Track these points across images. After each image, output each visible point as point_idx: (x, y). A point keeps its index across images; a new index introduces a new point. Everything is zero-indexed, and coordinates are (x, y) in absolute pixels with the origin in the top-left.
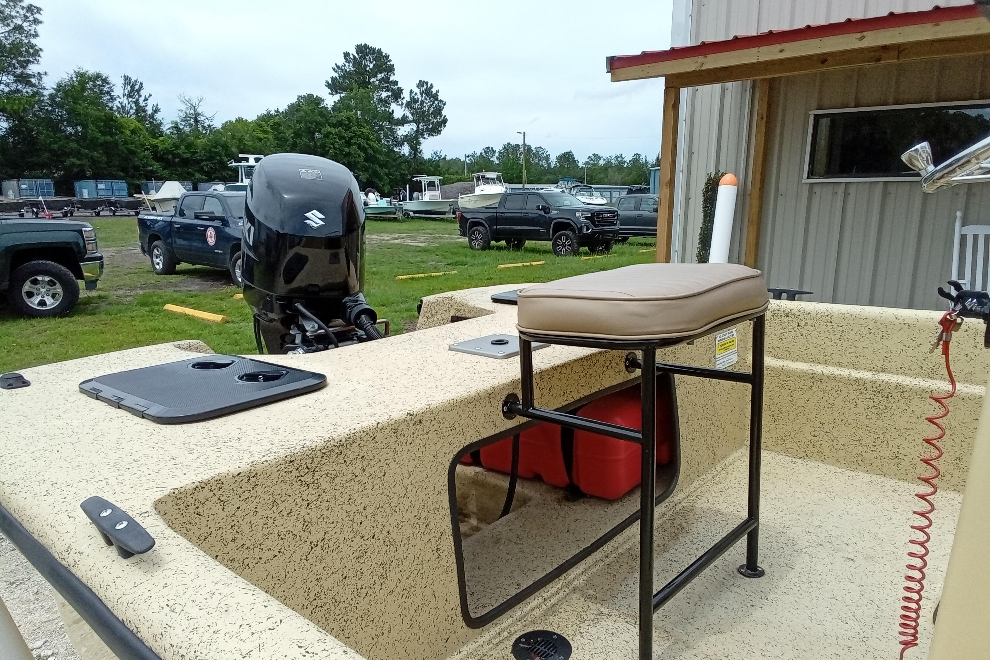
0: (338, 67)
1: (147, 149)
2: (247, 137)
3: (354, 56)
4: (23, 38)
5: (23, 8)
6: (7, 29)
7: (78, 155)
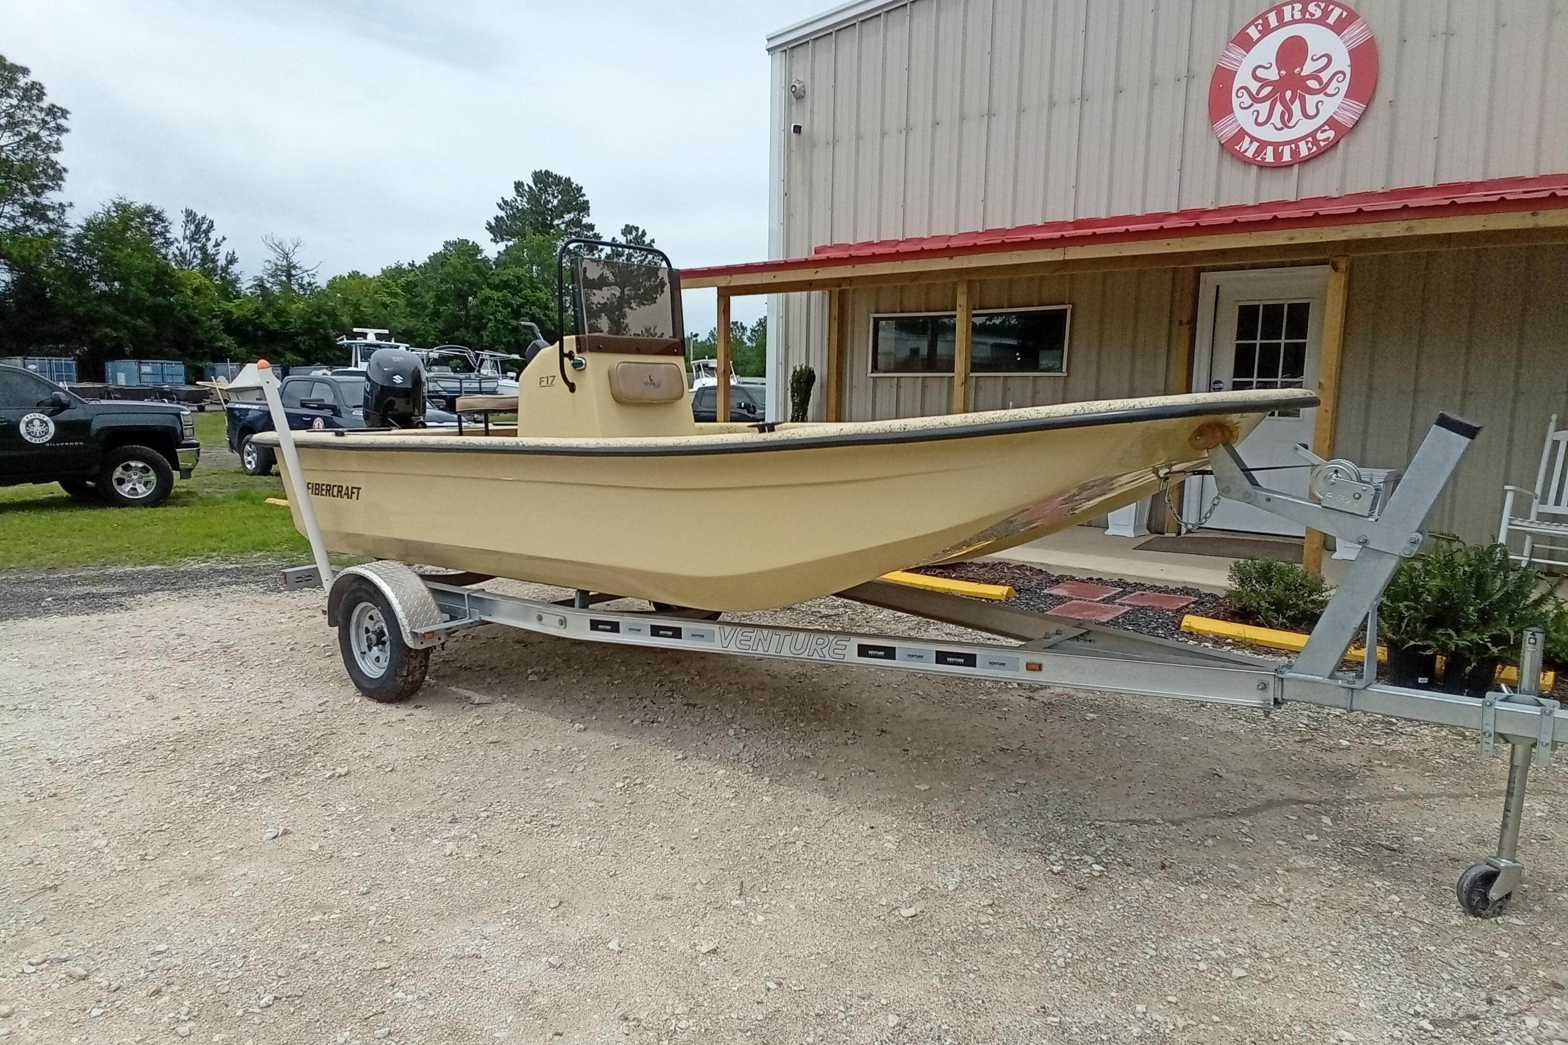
0: (505, 202)
1: (216, 317)
2: (365, 301)
3: (530, 187)
4: (39, 153)
5: (41, 110)
6: (17, 139)
7: (113, 323)
